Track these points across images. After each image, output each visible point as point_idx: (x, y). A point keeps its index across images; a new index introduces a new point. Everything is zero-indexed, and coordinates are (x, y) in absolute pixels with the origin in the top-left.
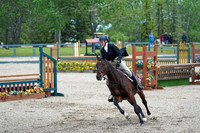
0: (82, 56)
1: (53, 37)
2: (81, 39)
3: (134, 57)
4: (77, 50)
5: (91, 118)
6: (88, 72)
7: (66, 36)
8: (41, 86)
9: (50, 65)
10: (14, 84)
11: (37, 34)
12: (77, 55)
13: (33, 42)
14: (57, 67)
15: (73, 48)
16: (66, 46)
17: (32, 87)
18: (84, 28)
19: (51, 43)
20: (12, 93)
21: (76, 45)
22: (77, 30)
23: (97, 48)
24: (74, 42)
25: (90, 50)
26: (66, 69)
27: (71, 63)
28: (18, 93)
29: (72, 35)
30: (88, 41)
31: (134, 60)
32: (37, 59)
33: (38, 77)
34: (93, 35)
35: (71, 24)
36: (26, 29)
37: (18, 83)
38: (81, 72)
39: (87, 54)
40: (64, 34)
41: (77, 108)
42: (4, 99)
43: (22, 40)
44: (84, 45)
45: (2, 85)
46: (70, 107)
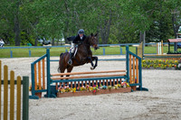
0: (165, 54)
1: (138, 38)
2: (164, 39)
4: (160, 49)
6: (170, 69)
7: (151, 36)
8: (127, 81)
9: (136, 63)
10: (104, 79)
11: (124, 34)
12: (160, 54)
13: (120, 42)
14: (142, 65)
15: (157, 47)
16: (150, 45)
17: (120, 83)
18: (167, 29)
19: (136, 43)
20: (102, 87)
21: (160, 44)
22: (161, 30)
23: (179, 47)
24: (157, 42)
25: (172, 49)
26: (151, 66)
27: (154, 60)
28: (107, 87)
29: (155, 35)
30: (170, 40)
32: (124, 57)
33: (125, 73)
34: (175, 35)
35: (155, 25)
36: (114, 30)
37: (107, 79)
38: (164, 69)
39: (169, 53)
40: (148, 35)
41: (160, 102)
42: (95, 93)
43: (110, 40)
44: (167, 45)
45: (93, 80)
46: (154, 101)
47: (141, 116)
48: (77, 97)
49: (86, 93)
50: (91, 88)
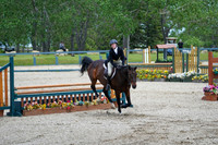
0: (153, 63)
1: (121, 43)
2: (151, 44)
3: (210, 64)
4: (147, 57)
5: (163, 131)
6: (159, 80)
7: (136, 41)
10: (79, 93)
11: (104, 39)
12: (147, 62)
13: (99, 49)
15: (143, 54)
16: (136, 52)
18: (155, 32)
20: (77, 103)
21: (146, 50)
22: (148, 34)
23: (169, 54)
24: (144, 48)
25: (161, 57)
27: (140, 70)
28: (84, 103)
29: (141, 40)
30: (159, 46)
31: (210, 67)
34: (165, 41)
35: (140, 28)
36: (93, 34)
37: (84, 93)
38: (152, 80)
39: (158, 61)
40: (133, 40)
41: (147, 120)
42: (69, 110)
43: (88, 46)
44: (155, 51)
45: (67, 94)
46: (140, 119)
47: (125, 137)
48: (47, 116)
49: (58, 110)
50: (65, 104)
